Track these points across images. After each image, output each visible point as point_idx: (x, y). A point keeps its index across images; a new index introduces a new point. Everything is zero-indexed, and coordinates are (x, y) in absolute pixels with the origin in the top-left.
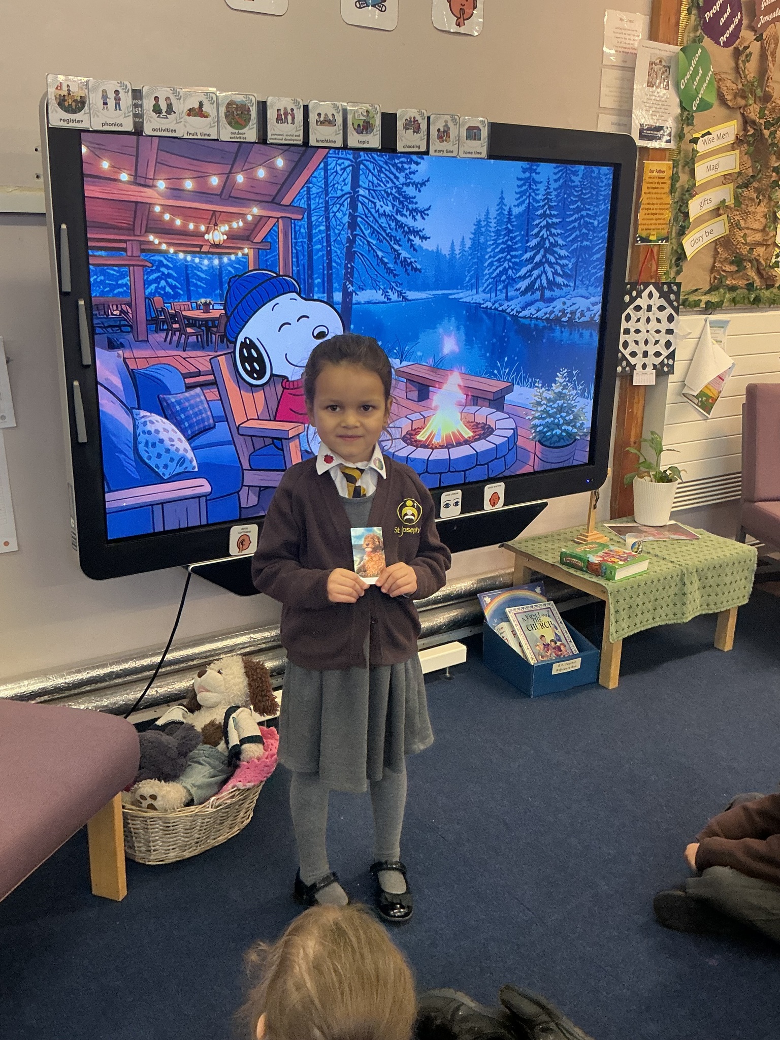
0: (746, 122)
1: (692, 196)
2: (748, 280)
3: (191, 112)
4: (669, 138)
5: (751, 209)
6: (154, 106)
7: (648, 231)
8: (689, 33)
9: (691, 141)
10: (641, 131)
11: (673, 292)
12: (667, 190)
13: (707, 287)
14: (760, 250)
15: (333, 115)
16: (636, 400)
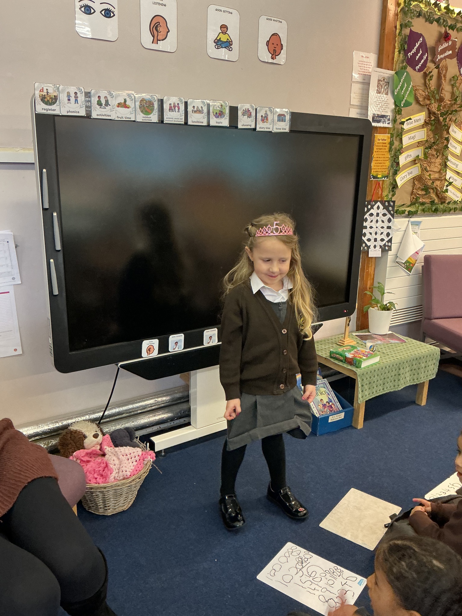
0: (430, 113)
1: (401, 153)
2: (431, 199)
3: (119, 105)
4: (389, 122)
5: (433, 160)
6: (98, 101)
7: (377, 173)
8: (399, 64)
9: (400, 123)
10: (373, 118)
11: (390, 206)
12: (387, 150)
13: (409, 203)
14: (438, 183)
15: (202, 107)
16: (370, 265)
